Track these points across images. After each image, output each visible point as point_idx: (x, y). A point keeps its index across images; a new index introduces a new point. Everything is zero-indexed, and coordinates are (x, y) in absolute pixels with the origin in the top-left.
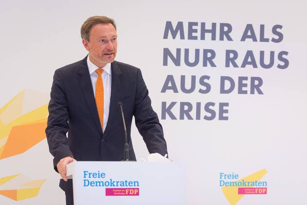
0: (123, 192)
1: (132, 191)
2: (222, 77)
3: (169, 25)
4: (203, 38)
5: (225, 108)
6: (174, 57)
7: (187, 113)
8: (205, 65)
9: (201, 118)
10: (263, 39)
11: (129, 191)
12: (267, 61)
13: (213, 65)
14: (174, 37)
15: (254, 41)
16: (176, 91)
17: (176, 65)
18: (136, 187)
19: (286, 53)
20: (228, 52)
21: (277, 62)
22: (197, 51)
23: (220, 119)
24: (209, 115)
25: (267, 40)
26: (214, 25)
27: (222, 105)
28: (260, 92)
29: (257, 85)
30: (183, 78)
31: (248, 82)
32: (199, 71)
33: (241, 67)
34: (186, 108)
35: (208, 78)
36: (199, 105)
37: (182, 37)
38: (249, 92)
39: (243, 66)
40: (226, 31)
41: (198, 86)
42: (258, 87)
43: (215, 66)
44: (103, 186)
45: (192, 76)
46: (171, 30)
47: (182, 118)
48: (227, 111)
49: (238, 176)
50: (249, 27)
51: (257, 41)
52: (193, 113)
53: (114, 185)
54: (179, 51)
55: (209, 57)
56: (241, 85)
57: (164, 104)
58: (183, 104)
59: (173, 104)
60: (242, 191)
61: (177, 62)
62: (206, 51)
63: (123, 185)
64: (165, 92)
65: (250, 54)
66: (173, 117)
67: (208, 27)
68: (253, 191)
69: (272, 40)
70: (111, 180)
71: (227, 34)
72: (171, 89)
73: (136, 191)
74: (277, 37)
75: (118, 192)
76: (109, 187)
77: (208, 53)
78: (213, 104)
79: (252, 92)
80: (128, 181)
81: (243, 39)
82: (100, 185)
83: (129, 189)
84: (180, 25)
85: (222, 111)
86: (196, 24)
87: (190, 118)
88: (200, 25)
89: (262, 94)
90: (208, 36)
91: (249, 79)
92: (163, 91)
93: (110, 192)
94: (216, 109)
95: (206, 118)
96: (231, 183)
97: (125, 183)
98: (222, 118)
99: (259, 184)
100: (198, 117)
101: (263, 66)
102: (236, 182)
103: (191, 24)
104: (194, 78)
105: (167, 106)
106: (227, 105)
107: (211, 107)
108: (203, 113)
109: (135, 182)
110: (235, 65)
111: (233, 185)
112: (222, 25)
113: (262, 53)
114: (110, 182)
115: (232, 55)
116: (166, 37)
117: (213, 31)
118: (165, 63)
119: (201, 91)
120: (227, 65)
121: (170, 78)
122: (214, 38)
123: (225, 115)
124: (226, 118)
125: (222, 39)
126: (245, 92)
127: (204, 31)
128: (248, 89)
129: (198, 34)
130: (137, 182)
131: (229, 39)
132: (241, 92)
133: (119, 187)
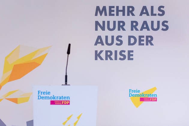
0: (61, 103)
1: (66, 103)
2: (129, 36)
3: (98, 8)
4: (117, 15)
5: (131, 53)
6: (101, 26)
7: (110, 56)
8: (119, 30)
9: (117, 59)
10: (153, 14)
11: (64, 102)
12: (155, 27)
13: (124, 30)
14: (101, 15)
15: (147, 15)
16: (103, 44)
17: (103, 30)
18: (68, 100)
19: (167, 22)
20: (132, 22)
21: (161, 27)
22: (114, 22)
23: (128, 60)
24: (122, 57)
25: (155, 15)
26: (124, 7)
27: (129, 52)
28: (152, 44)
29: (150, 40)
30: (107, 37)
31: (145, 39)
32: (116, 33)
33: (140, 30)
34: (109, 54)
35: (121, 37)
36: (116, 52)
37: (106, 15)
38: (145, 44)
39: (141, 30)
40: (130, 10)
41: (115, 41)
42: (150, 42)
43: (125, 30)
44: (49, 99)
45: (112, 36)
46: (99, 11)
47: (107, 59)
48: (132, 55)
49: (140, 91)
50: (145, 8)
51: (149, 15)
52: (113, 56)
53: (55, 99)
54: (104, 22)
55: (121, 25)
56: (140, 40)
57: (96, 52)
58: (107, 52)
59: (101, 52)
60: (142, 99)
61: (103, 29)
62: (119, 22)
63: (61, 99)
64: (96, 45)
65: (145, 23)
66: (101, 59)
67: (121, 8)
68: (148, 99)
69: (158, 15)
70: (54, 96)
71: (131, 12)
72: (100, 43)
73: (68, 102)
74: (161, 13)
75: (57, 103)
76: (53, 100)
77: (121, 23)
78: (124, 51)
79: (147, 44)
80: (64, 96)
81: (141, 15)
82: (47, 99)
83: (64, 101)
84: (104, 8)
85: (129, 55)
86: (113, 7)
87: (111, 59)
88: (115, 7)
89: (153, 45)
90: (121, 13)
91: (145, 37)
92: (96, 44)
93: (53, 103)
94: (126, 54)
95: (120, 59)
96: (135, 95)
97: (61, 98)
98: (129, 59)
99: (152, 95)
100: (116, 59)
101: (153, 29)
102: (138, 95)
103: (110, 7)
104: (113, 37)
105: (98, 52)
106: (132, 51)
107: (123, 53)
108: (119, 56)
109: (67, 97)
110: (137, 30)
111: (137, 96)
112: (129, 7)
113: (152, 22)
114: (53, 97)
115: (134, 24)
116: (96, 15)
117: (123, 11)
118: (96, 29)
119: (117, 44)
120: (132, 30)
121: (99, 37)
122: (124, 15)
123: (131, 57)
124: (132, 59)
125: (128, 15)
126: (143, 44)
127: (118, 11)
128: (145, 42)
129: (115, 13)
130: (69, 97)
131: (133, 15)
132: (140, 44)
133: (58, 100)
